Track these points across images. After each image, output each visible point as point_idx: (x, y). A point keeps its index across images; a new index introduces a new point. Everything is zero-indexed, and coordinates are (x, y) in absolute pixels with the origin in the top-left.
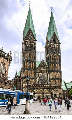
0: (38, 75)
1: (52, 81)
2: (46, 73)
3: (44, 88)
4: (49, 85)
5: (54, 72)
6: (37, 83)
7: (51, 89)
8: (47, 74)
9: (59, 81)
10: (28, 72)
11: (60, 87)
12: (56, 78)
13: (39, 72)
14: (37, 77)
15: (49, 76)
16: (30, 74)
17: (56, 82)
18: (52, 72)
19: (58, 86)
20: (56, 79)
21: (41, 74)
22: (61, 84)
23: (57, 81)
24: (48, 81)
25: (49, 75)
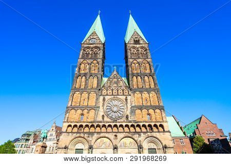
0: (104, 100)
1: (138, 111)
2: (123, 95)
3: (118, 132)
4: (130, 122)
5: (141, 92)
6: (101, 119)
7: (136, 132)
8: (124, 97)
9: (158, 111)
10: (81, 95)
11: (161, 126)
12: (149, 104)
13: (107, 95)
14: (101, 105)
15: (129, 101)
16: (86, 100)
17: (149, 114)
18: (138, 92)
19: (155, 126)
20: (147, 108)
21: (110, 97)
22: (164, 120)
23: (151, 111)
24: (128, 113)
25: (129, 98)
